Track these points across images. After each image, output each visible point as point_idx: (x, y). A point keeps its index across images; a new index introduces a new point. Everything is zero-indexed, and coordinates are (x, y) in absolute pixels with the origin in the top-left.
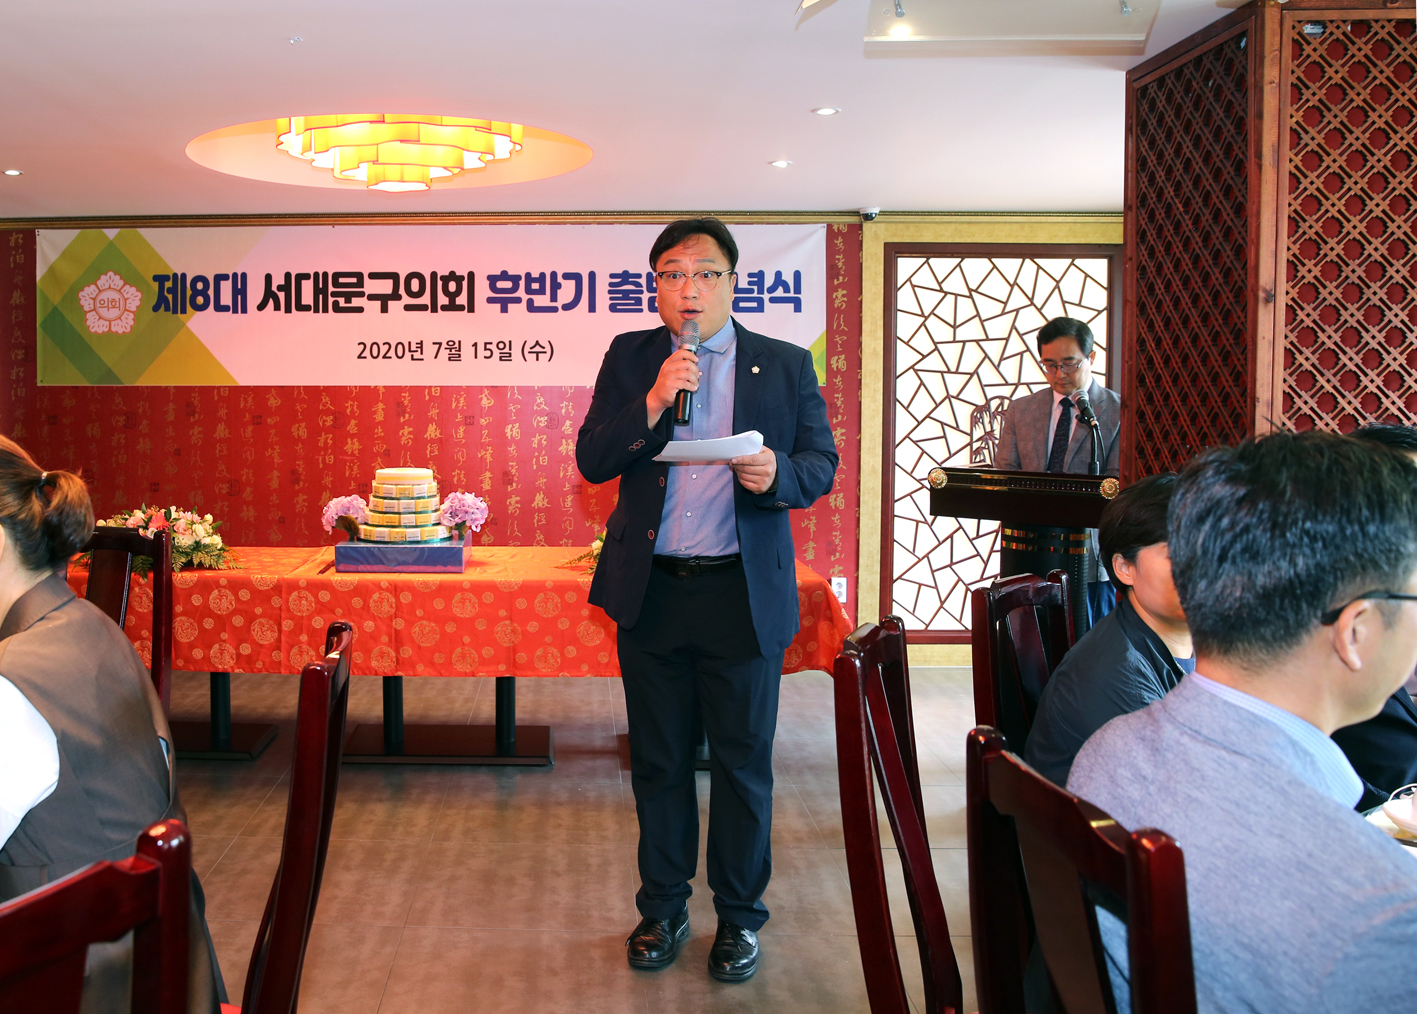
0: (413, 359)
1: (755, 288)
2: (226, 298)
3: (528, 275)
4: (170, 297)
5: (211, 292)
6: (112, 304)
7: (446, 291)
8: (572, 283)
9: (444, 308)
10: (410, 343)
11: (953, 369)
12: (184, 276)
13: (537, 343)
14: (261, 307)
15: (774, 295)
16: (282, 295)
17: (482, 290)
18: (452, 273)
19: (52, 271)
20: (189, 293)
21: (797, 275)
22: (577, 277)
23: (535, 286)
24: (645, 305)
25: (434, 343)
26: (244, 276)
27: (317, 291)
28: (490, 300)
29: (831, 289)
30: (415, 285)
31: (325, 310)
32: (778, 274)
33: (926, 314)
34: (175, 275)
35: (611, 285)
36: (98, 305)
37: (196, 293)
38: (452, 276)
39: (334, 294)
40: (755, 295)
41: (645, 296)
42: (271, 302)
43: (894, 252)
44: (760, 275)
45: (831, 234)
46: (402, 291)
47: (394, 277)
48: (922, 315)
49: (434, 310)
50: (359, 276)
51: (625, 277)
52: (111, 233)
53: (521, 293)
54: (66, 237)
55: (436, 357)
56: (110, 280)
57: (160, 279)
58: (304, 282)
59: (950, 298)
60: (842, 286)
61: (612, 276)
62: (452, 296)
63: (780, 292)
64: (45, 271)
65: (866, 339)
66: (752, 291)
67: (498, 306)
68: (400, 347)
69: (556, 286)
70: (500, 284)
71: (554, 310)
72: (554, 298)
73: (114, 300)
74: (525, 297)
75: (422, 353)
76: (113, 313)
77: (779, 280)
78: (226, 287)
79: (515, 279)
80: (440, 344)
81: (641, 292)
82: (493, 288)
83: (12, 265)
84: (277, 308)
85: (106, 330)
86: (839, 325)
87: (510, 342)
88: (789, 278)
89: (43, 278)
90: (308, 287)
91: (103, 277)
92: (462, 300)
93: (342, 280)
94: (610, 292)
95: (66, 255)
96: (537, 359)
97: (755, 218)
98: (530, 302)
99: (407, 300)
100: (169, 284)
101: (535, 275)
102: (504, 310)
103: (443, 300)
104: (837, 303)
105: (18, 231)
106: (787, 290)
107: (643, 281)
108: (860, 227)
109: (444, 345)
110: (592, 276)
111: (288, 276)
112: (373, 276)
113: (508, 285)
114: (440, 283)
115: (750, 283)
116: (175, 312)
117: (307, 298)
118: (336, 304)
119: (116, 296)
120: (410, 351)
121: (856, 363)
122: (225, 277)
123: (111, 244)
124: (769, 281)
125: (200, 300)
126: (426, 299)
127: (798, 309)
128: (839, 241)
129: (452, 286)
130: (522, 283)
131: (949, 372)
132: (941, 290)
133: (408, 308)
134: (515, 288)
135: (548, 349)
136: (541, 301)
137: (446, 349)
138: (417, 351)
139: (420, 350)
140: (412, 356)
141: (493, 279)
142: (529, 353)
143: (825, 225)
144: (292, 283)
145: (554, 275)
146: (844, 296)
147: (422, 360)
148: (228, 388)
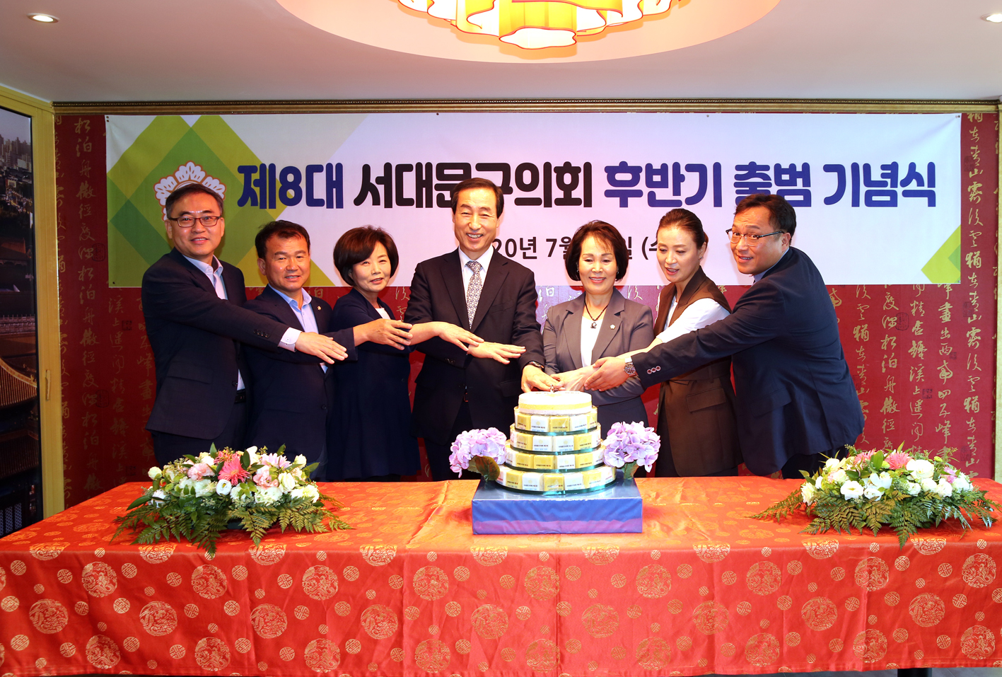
0: (525, 257)
1: (889, 181)
2: (320, 192)
3: (649, 166)
4: (258, 190)
5: (303, 185)
7: (561, 184)
8: (696, 175)
9: (559, 202)
10: (521, 240)
12: (273, 167)
14: (359, 201)
15: (908, 188)
16: (381, 189)
17: (600, 183)
18: (567, 164)
19: (124, 161)
20: (278, 185)
21: (931, 167)
22: (701, 169)
23: (657, 178)
25: (548, 240)
26: (339, 166)
27: (421, 184)
28: (609, 194)
29: (966, 182)
30: (527, 177)
31: (429, 205)
32: (912, 166)
34: (263, 166)
35: (737, 177)
37: (286, 186)
38: (567, 167)
39: (438, 187)
40: (888, 188)
42: (369, 196)
44: (894, 167)
45: (966, 124)
46: (513, 184)
47: (504, 168)
49: (548, 204)
50: (466, 167)
51: (752, 169)
52: (191, 120)
53: (642, 185)
54: (140, 123)
55: (550, 255)
56: (190, 171)
57: (247, 171)
58: (405, 174)
60: (976, 178)
61: (738, 168)
62: (568, 189)
63: (913, 186)
64: (116, 160)
66: (885, 184)
67: (617, 199)
68: (511, 244)
69: (679, 179)
70: (620, 177)
71: (678, 203)
72: (677, 191)
74: (646, 190)
75: (535, 251)
77: (913, 173)
78: (319, 180)
79: (635, 171)
80: (555, 241)
81: (770, 185)
82: (611, 180)
83: (78, 155)
84: (376, 202)
86: (974, 220)
87: (630, 238)
88: (922, 170)
89: (114, 169)
90: (409, 179)
91: (181, 168)
92: (578, 193)
93: (447, 172)
94: (736, 185)
95: (140, 143)
97: (888, 107)
98: (652, 196)
99: (518, 193)
100: (256, 176)
101: (657, 166)
102: (624, 204)
103: (557, 193)
104: (972, 197)
105: (85, 116)
106: (920, 183)
107: (771, 173)
108: (997, 116)
109: (559, 242)
110: (717, 167)
111: (388, 167)
112: (481, 167)
113: (627, 177)
114: (554, 175)
115: (883, 176)
116: (263, 206)
117: (410, 191)
118: (441, 197)
120: (522, 248)
121: (992, 260)
122: (318, 168)
123: (191, 131)
124: (903, 173)
125: (291, 193)
126: (539, 193)
127: (932, 203)
128: (974, 132)
129: (567, 179)
130: (643, 175)
133: (519, 202)
134: (635, 181)
136: (664, 194)
137: (561, 246)
138: (530, 249)
139: (532, 247)
140: (524, 254)
141: (611, 171)
142: (650, 250)
143: (960, 114)
144: (393, 175)
145: (676, 166)
146: (979, 189)
147: (535, 258)
148: (322, 290)
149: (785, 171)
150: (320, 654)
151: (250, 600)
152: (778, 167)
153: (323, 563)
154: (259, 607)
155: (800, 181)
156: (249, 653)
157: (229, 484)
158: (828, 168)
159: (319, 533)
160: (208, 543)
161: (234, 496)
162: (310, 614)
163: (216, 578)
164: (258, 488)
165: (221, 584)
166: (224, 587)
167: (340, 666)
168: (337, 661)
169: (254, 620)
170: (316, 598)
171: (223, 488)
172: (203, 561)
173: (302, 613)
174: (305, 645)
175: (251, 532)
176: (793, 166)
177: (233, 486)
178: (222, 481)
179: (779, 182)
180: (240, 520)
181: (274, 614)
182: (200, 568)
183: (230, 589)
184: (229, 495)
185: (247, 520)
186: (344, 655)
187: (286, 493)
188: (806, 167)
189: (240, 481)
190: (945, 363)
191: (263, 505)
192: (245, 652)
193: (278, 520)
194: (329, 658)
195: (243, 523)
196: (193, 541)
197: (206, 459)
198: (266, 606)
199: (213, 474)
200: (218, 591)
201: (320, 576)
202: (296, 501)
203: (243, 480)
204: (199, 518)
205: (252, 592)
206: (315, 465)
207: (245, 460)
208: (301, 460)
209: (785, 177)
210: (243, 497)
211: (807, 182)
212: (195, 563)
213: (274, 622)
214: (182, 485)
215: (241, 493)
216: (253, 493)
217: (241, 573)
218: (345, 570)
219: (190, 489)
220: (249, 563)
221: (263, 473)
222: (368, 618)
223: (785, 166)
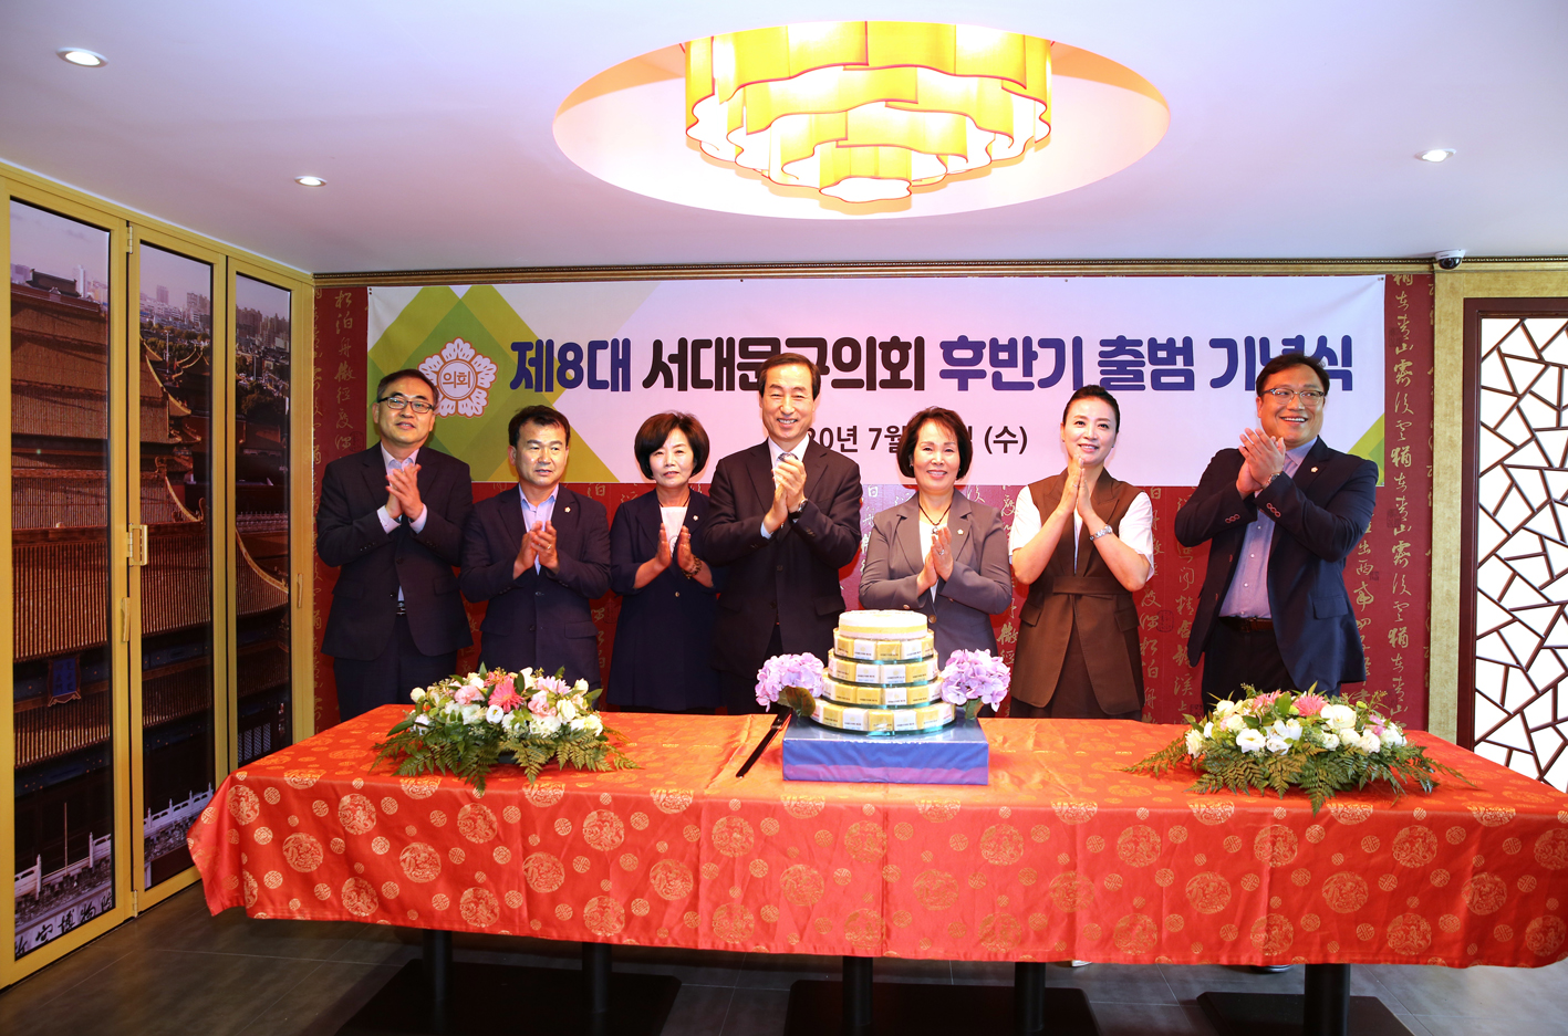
2: (603, 372)
3: (994, 341)
4: (532, 370)
5: (584, 364)
6: (460, 379)
7: (887, 363)
8: (1051, 352)
9: (884, 384)
10: (839, 429)
11: (1557, 464)
12: (550, 343)
13: (1006, 430)
14: (648, 383)
16: (674, 368)
17: (934, 361)
18: (895, 339)
19: (386, 338)
20: (557, 364)
21: (1347, 342)
22: (1057, 345)
23: (1003, 356)
24: (1147, 381)
25: (871, 430)
26: (627, 343)
27: (723, 363)
28: (945, 374)
29: (1391, 360)
30: (847, 354)
31: (731, 387)
32: (1322, 341)
33: (1520, 391)
34: (540, 342)
35: (1102, 354)
36: (443, 380)
37: (565, 365)
38: (895, 343)
39: (742, 367)
41: (1148, 369)
42: (661, 376)
43: (1477, 311)
44: (1300, 341)
45: (1392, 288)
46: (829, 362)
47: (819, 344)
48: (1514, 393)
49: (871, 387)
50: (775, 343)
51: (1121, 344)
52: (460, 291)
53: (985, 364)
54: (404, 295)
55: (873, 448)
56: (458, 349)
57: (520, 348)
58: (703, 351)
59: (1553, 371)
60: (1405, 355)
61: (1103, 343)
62: (895, 369)
64: (378, 338)
65: (1439, 426)
67: (955, 381)
68: (827, 434)
69: (1030, 356)
70: (958, 354)
71: (1029, 386)
72: (1028, 372)
73: (462, 374)
74: (990, 371)
75: (855, 443)
76: (462, 390)
77: (1323, 349)
78: (604, 358)
79: (977, 347)
80: (879, 431)
81: (1143, 364)
82: (948, 358)
83: (338, 332)
84: (668, 384)
85: (452, 412)
86: (1402, 407)
88: (1335, 345)
89: (375, 347)
90: (708, 357)
91: (449, 345)
92: (908, 373)
93: (752, 348)
94: (1100, 364)
95: (404, 318)
96: (1006, 451)
97: (1291, 268)
98: (997, 376)
99: (835, 374)
100: (531, 354)
101: (1003, 341)
102: (963, 386)
103: (883, 374)
104: (1399, 379)
105: (346, 289)
106: (1333, 361)
107: (1144, 350)
108: (1431, 278)
109: (884, 432)
110: (1077, 342)
111: (683, 343)
112: (791, 342)
113: (968, 354)
114: (879, 352)
116: (539, 389)
117: (708, 371)
118: (744, 378)
119: (465, 369)
120: (840, 439)
121: (1425, 456)
122: (603, 345)
123: (460, 303)
125: (571, 374)
126: (860, 373)
127: (1348, 386)
128: (1402, 299)
129: (895, 356)
130: (986, 352)
131: (1551, 467)
132: (1540, 360)
133: (837, 384)
134: (977, 359)
135: (1020, 438)
136: (1012, 375)
137: (886, 436)
138: (849, 440)
139: (852, 438)
140: (842, 446)
141: (947, 348)
142: (995, 442)
143: (1384, 276)
144: (689, 352)
145: (1027, 341)
146: (1408, 369)
147: (856, 451)
148: (604, 487)
149: (1162, 348)
150: (602, 914)
151: (524, 847)
152: (1152, 342)
153: (607, 808)
154: (533, 856)
155: (1180, 359)
156: (520, 908)
157: (501, 711)
158: (1215, 343)
159: (602, 772)
160: (476, 778)
161: (507, 726)
162: (591, 867)
163: (485, 819)
164: (533, 716)
165: (491, 827)
166: (494, 830)
167: (625, 930)
168: (621, 923)
169: (526, 870)
170: (598, 848)
171: (494, 714)
172: (471, 799)
173: (581, 865)
174: (584, 902)
175: (525, 768)
176: (1171, 341)
177: (505, 714)
178: (492, 707)
179: (1154, 360)
180: (513, 753)
181: (550, 865)
182: (468, 807)
183: (501, 833)
184: (500, 724)
185: (521, 754)
186: (630, 917)
187: (565, 723)
188: (1188, 341)
189: (513, 707)
190: (1364, 585)
191: (539, 736)
192: (516, 907)
193: (556, 755)
194: (612, 920)
195: (516, 756)
196: (459, 775)
197: (475, 681)
198: (540, 855)
199: (482, 699)
200: (487, 834)
201: (603, 822)
202: (576, 733)
203: (517, 706)
204: (466, 749)
205: (525, 838)
206: (598, 692)
207: (519, 684)
208: (582, 685)
209: (1162, 354)
210: (517, 726)
211: (1189, 361)
212: (461, 800)
213: (549, 875)
214: (448, 710)
215: (514, 722)
216: (528, 723)
217: (513, 814)
218: (632, 817)
219: (457, 715)
220: (523, 804)
221: (539, 699)
222: (658, 873)
223: (1162, 340)
